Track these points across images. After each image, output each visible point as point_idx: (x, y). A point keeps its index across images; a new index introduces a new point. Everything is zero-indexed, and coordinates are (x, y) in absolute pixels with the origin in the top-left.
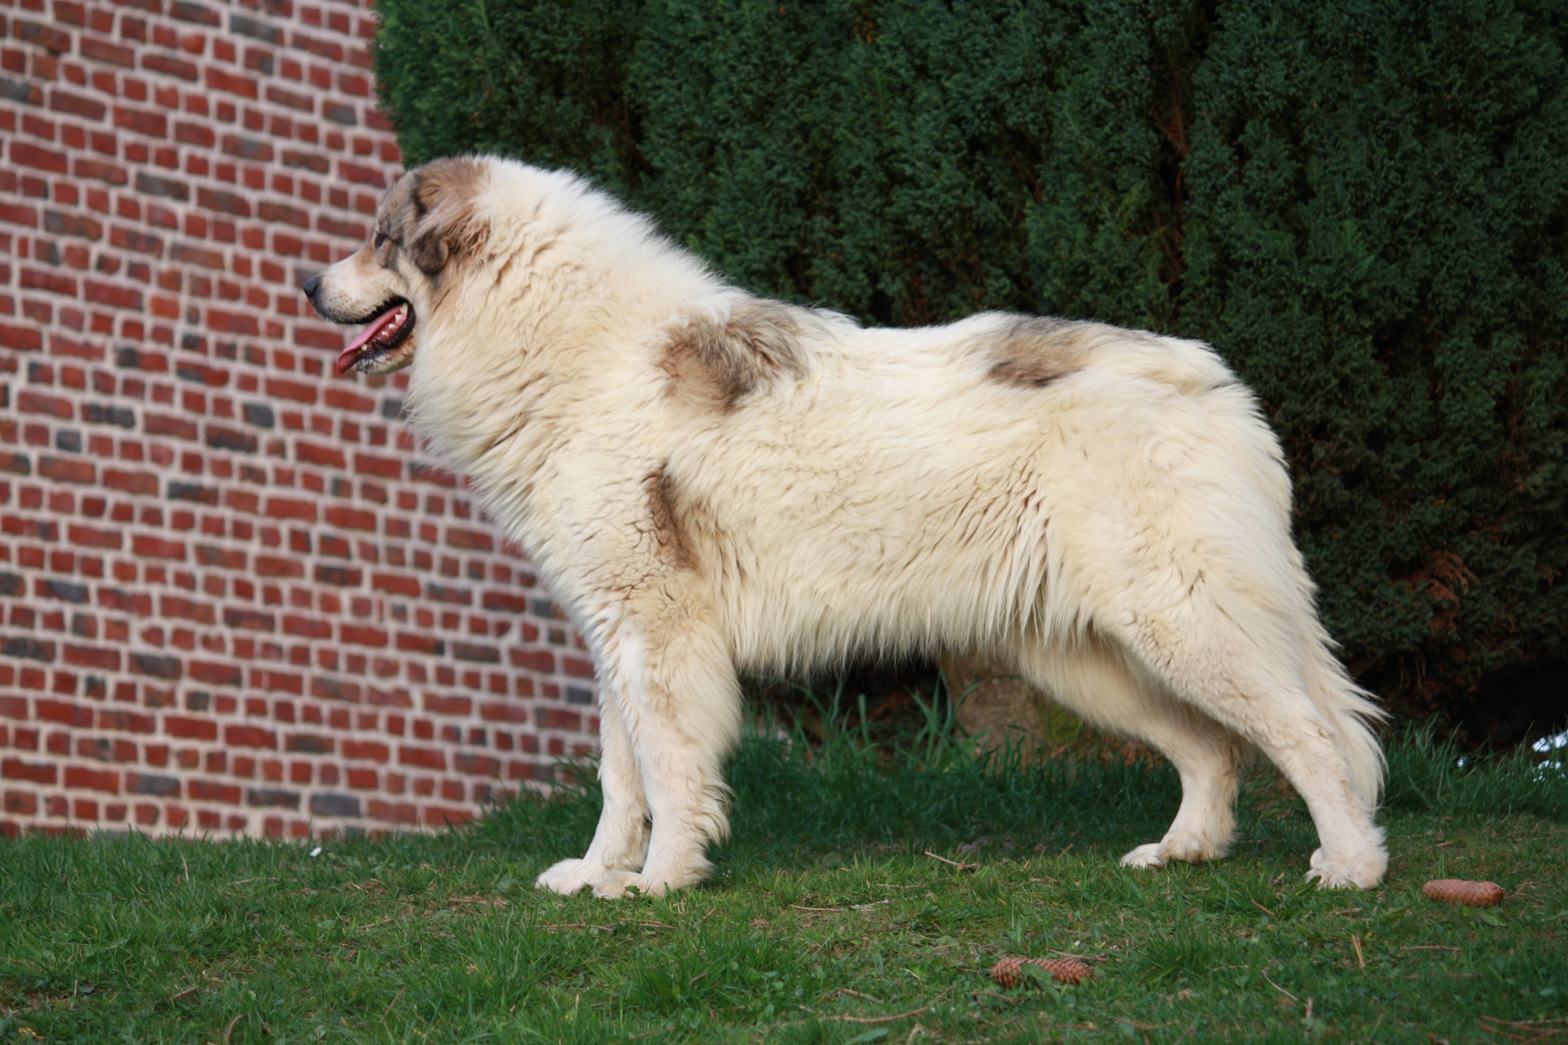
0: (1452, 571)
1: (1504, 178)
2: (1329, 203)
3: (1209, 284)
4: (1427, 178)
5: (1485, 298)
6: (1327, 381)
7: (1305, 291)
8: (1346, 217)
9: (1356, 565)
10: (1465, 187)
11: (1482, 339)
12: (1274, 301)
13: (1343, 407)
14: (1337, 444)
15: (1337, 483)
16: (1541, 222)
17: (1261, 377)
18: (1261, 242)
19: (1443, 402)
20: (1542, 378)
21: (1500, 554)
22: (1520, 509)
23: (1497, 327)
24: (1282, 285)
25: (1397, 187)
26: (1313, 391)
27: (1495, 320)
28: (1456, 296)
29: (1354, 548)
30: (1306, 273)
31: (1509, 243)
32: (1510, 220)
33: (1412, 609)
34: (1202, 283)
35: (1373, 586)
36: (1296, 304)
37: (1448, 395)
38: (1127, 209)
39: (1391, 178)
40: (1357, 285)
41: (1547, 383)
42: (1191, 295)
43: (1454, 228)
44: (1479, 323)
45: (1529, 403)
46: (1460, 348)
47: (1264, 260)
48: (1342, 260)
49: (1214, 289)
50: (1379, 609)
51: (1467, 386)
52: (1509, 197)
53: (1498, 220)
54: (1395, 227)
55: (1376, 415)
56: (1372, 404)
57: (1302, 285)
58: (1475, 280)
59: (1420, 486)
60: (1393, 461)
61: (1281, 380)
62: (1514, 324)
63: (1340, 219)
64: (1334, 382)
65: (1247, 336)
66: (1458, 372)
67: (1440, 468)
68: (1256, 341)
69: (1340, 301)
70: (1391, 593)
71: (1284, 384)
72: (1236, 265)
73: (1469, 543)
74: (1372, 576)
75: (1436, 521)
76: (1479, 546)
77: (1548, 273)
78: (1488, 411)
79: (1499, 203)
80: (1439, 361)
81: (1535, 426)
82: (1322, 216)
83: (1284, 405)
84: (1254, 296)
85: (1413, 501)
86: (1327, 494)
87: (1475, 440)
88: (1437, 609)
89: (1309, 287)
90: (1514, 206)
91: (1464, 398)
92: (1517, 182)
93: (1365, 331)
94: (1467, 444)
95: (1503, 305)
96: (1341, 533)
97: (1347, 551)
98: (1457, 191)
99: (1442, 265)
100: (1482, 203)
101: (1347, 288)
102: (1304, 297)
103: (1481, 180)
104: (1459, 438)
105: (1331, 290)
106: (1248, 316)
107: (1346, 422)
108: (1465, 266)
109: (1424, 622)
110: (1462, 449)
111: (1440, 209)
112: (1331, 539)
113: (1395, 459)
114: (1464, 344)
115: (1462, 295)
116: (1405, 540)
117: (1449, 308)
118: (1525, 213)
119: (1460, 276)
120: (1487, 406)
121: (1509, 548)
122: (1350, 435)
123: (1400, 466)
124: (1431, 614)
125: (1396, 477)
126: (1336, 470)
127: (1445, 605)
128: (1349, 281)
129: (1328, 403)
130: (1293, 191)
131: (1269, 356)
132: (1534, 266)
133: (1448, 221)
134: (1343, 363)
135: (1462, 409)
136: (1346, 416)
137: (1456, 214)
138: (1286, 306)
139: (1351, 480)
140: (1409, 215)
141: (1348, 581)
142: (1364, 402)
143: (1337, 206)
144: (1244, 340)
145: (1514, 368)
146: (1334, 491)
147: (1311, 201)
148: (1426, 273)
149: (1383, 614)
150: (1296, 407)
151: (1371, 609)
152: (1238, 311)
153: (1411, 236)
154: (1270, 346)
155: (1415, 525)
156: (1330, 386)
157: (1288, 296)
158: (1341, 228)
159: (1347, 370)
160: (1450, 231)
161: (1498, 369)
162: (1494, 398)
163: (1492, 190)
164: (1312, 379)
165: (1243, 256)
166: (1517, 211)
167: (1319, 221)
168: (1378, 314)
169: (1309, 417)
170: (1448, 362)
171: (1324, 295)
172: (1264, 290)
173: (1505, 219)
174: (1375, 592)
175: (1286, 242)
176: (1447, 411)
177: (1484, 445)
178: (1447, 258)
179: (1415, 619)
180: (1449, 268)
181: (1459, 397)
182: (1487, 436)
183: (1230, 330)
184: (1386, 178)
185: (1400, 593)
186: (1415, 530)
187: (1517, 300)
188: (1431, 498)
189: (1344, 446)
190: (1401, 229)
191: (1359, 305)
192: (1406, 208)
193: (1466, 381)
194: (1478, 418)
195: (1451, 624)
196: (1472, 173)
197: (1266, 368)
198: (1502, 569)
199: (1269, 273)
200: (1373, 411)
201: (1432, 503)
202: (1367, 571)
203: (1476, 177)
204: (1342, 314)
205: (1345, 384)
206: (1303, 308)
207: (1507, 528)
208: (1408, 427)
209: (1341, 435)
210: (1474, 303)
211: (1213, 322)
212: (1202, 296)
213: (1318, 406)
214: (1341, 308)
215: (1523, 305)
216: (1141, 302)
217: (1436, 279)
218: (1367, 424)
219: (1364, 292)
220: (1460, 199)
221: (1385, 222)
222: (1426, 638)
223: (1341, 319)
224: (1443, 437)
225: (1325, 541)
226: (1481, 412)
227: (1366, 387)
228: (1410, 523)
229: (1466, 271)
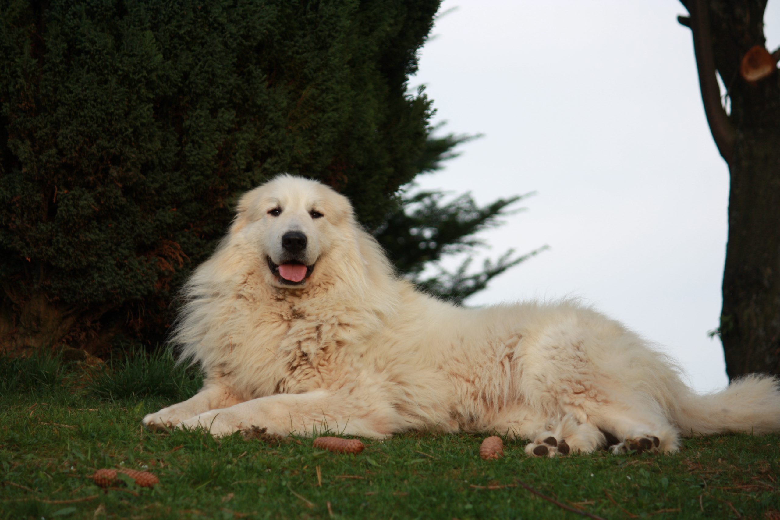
0: (174, 253)
1: (238, 14)
2: (137, 19)
3: (61, 62)
4: (194, 11)
5: (218, 87)
6: (126, 130)
7: (120, 73)
8: (145, 29)
9: (118, 244)
10: (215, 17)
11: (213, 112)
12: (101, 77)
13: (132, 146)
14: (125, 168)
15: (119, 193)
16: (255, 44)
17: (87, 123)
18: (96, 39)
19: (187, 148)
20: (244, 139)
21: (197, 244)
22: (216, 218)
23: (222, 105)
24: (106, 67)
25: (177, 14)
26: (116, 135)
27: (221, 101)
28: (203, 84)
29: (118, 234)
30: (121, 62)
31: (235, 55)
32: (238, 41)
33: (147, 274)
34: (58, 61)
35: (126, 258)
36: (113, 80)
37: (190, 145)
38: (13, 10)
39: (175, 8)
40: (150, 72)
41: (247, 142)
42: (50, 69)
43: (206, 43)
44: (212, 102)
45: (234, 154)
46: (201, 116)
47: (97, 50)
48: (143, 56)
49: (64, 66)
50: (127, 273)
51: (203, 140)
52: (240, 26)
53: (231, 40)
54: (172, 39)
55: (151, 153)
56: (149, 146)
57: (118, 68)
58: (214, 75)
59: (165, 199)
60: (152, 182)
61: (98, 126)
62: (231, 105)
63: (142, 30)
64: (131, 130)
65: (81, 96)
66: (198, 131)
67: (177, 189)
68: (86, 101)
69: (139, 81)
70: (136, 263)
71: (101, 129)
72: (79, 52)
73: (183, 236)
74: (126, 252)
75: (170, 221)
76: (189, 239)
77: (253, 75)
78: (213, 157)
79: (234, 29)
80: (187, 123)
81: (237, 168)
82: (132, 27)
83: (98, 141)
84: (88, 72)
85: (158, 208)
86: (113, 199)
87: (202, 174)
88: (161, 275)
89: (123, 70)
90: (242, 33)
91: (200, 147)
92: (244, 17)
93: (149, 100)
94: (197, 176)
95: (227, 92)
96: (114, 224)
97: (115, 235)
98: (211, 20)
99: (197, 64)
100: (223, 28)
101: (145, 73)
102: (120, 75)
103: (225, 14)
104: (193, 172)
105: (134, 73)
106: (83, 85)
107: (133, 156)
108: (210, 66)
109: (152, 282)
110: (194, 178)
111: (198, 30)
112: (107, 227)
113: (154, 181)
114: (203, 114)
115: (206, 84)
116: (151, 231)
117: (198, 91)
118: (246, 37)
119: (207, 72)
120: (213, 154)
121: (204, 241)
122: (133, 164)
123: (157, 185)
124: (156, 278)
125: (153, 192)
126: (120, 185)
127: (167, 273)
128: (146, 69)
129: (124, 143)
130: (115, 10)
131: (94, 110)
132: (246, 70)
133: (203, 38)
134: (135, 119)
135: (198, 154)
136: (133, 153)
137: (208, 34)
138: (106, 82)
139: (126, 191)
140: (182, 32)
141: (111, 254)
142: (144, 144)
143: (141, 22)
144: (80, 99)
145: (229, 131)
146: (117, 197)
147: (126, 17)
148: (187, 68)
149: (129, 276)
150: (105, 143)
151: (122, 272)
152: (77, 81)
153: (180, 45)
154: (95, 104)
155: (158, 223)
156: (127, 133)
157: (108, 74)
158: (143, 36)
159: (138, 124)
160: (203, 44)
161: (220, 131)
162: (217, 149)
163: (231, 21)
164: (118, 127)
165: (85, 47)
166: (242, 36)
167: (130, 30)
168: (157, 91)
169: (112, 151)
170: (193, 124)
171: (131, 76)
172: (94, 70)
173: (235, 40)
174: (126, 262)
175: (110, 41)
176: (188, 154)
177: (207, 177)
178: (199, 60)
179: (146, 281)
180: (201, 66)
181: (196, 146)
182: (209, 172)
183: (71, 92)
184: (172, 7)
185: (140, 264)
186: (157, 226)
187: (234, 90)
188: (169, 207)
189: (129, 170)
190: (176, 40)
191: (149, 85)
192: (180, 27)
193: (202, 137)
194: (208, 161)
195: (166, 285)
196: (221, 10)
197: (91, 117)
198: (198, 254)
199: (100, 59)
200: (149, 150)
201: (169, 209)
202: (124, 248)
203: (222, 13)
204: (140, 88)
205: (136, 133)
206: (117, 83)
207: (206, 229)
208: (164, 162)
209: (129, 164)
210: (211, 89)
211: (61, 86)
212: (57, 70)
213: (118, 144)
214: (139, 85)
215: (237, 93)
216: (18, 69)
217: (192, 73)
218: (144, 158)
219: (154, 76)
220: (210, 25)
221: (168, 34)
222: (150, 292)
223: (138, 92)
224: (182, 170)
225: (103, 228)
226: (209, 157)
227: (147, 135)
228: (155, 221)
229: (210, 69)
